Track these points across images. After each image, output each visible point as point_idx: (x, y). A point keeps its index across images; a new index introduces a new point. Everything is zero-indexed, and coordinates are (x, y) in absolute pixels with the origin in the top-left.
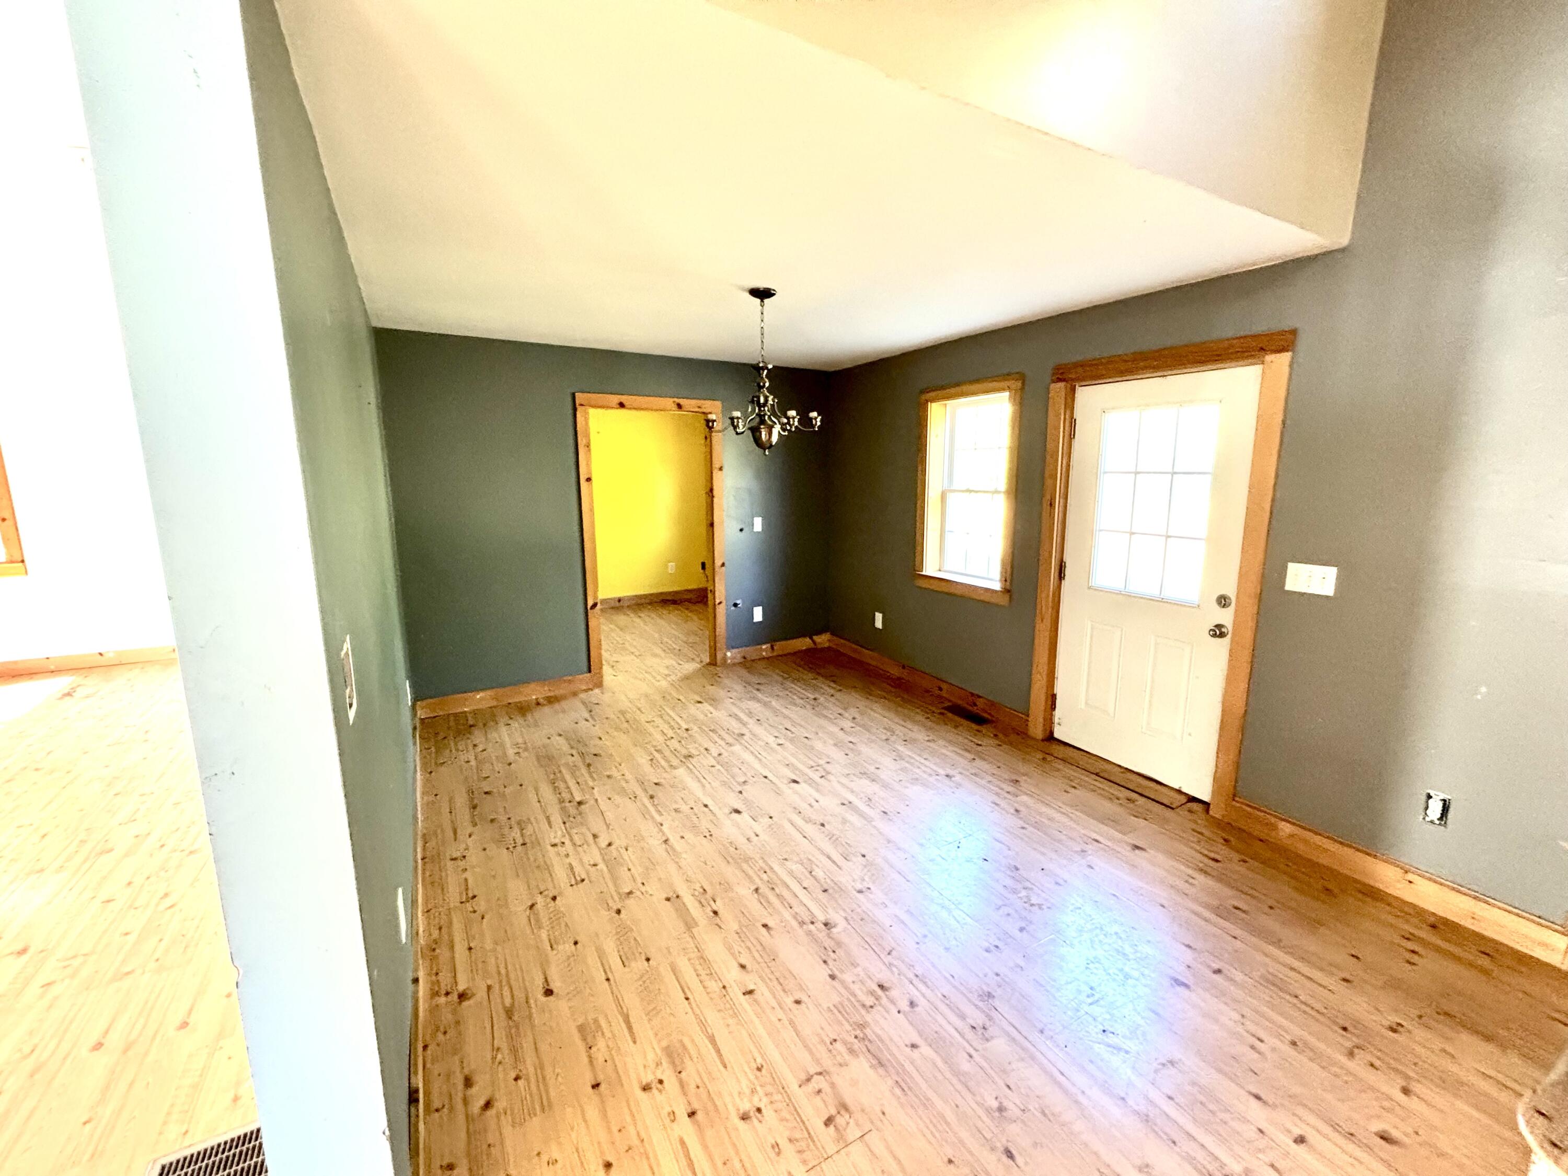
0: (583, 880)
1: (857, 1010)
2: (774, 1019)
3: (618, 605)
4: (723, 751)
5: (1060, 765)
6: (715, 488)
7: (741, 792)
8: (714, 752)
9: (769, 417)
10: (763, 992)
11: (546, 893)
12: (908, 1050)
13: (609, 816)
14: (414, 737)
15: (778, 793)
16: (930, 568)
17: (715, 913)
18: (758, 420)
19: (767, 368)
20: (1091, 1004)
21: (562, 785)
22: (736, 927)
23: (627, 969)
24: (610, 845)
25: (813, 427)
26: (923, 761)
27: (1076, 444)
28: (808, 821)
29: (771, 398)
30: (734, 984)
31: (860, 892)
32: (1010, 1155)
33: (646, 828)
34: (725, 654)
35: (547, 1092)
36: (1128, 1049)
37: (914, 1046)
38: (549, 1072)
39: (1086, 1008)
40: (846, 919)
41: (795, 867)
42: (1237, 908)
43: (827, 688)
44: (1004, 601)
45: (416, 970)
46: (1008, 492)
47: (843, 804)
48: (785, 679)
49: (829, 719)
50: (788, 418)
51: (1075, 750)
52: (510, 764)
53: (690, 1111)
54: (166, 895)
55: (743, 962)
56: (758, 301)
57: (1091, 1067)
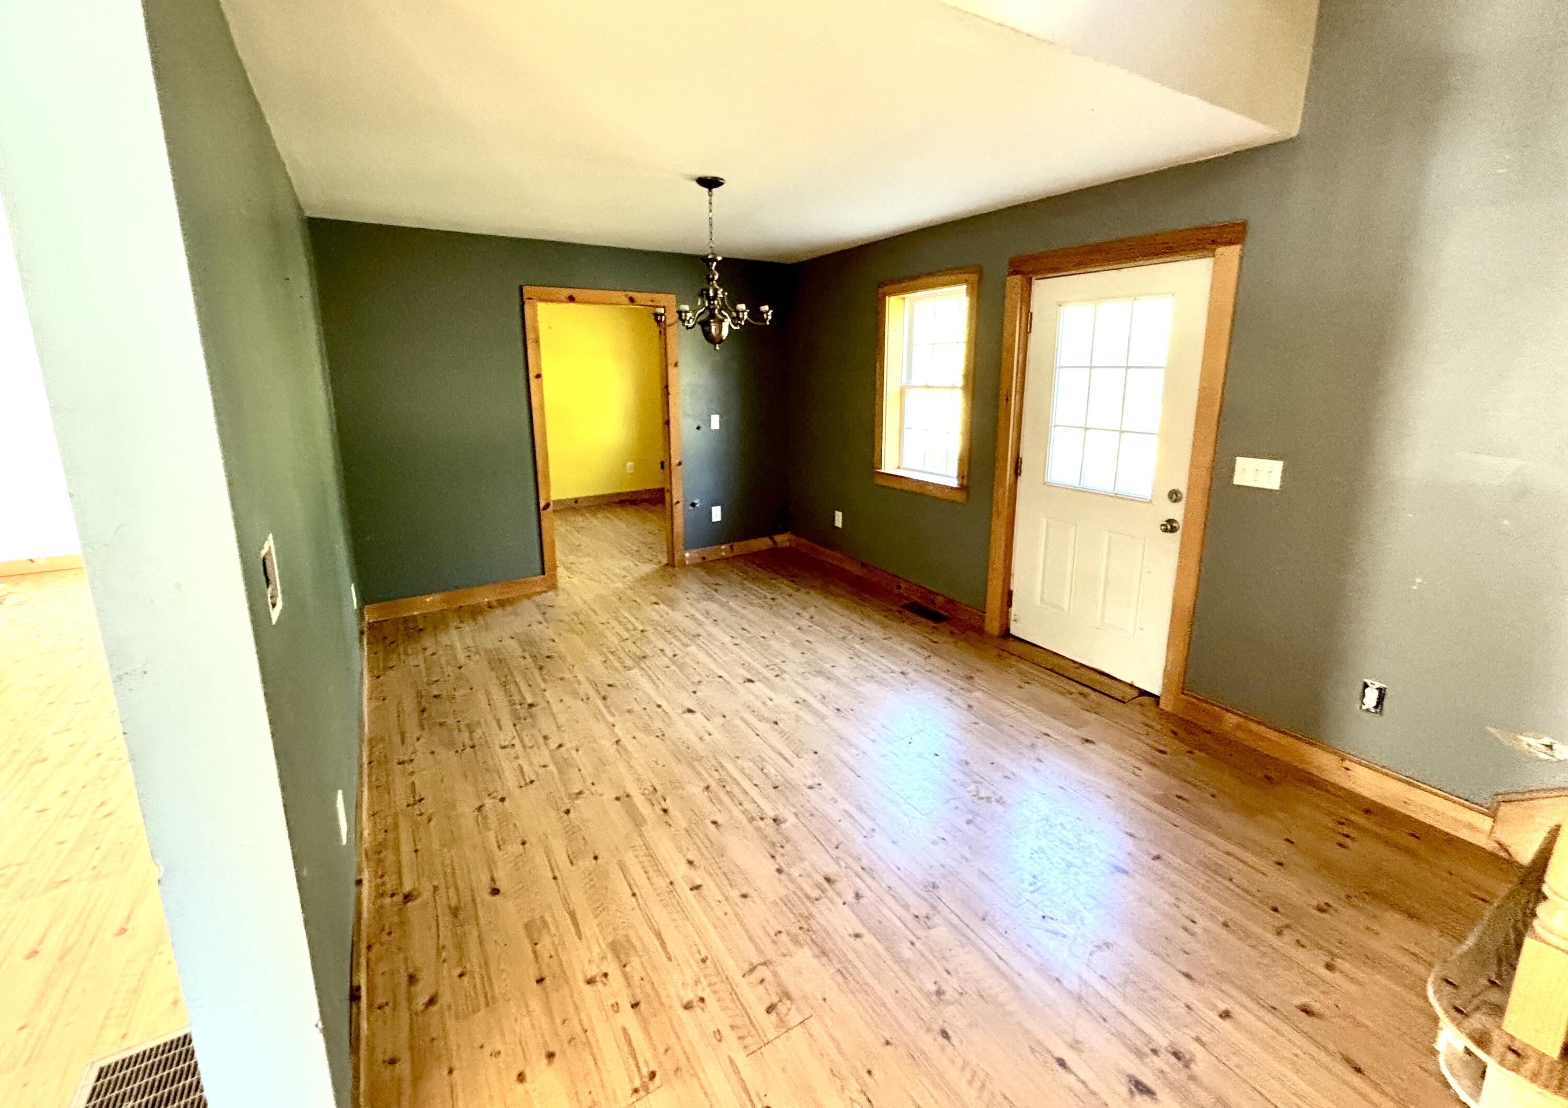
0: (532, 782)
1: (804, 903)
2: (721, 914)
3: (575, 506)
4: (678, 652)
5: (1013, 661)
6: (670, 384)
7: (695, 692)
8: (670, 653)
9: (720, 311)
10: (711, 889)
11: (495, 794)
12: (852, 940)
13: (562, 719)
14: (361, 641)
15: (734, 692)
16: (889, 466)
17: (665, 811)
18: (708, 313)
19: (716, 260)
20: (1033, 892)
21: (512, 687)
22: (684, 824)
23: (574, 868)
24: (560, 746)
25: (765, 320)
26: (879, 659)
27: (1032, 337)
28: (762, 719)
29: (720, 292)
30: (682, 881)
31: (811, 788)
32: (945, 1034)
33: (599, 729)
34: (684, 556)
35: (492, 990)
36: (1065, 932)
37: (857, 936)
38: (493, 968)
39: (1028, 896)
40: (796, 815)
41: (747, 765)
42: (1179, 797)
43: (785, 586)
44: (960, 497)
45: (360, 871)
46: (965, 388)
47: (797, 702)
48: (745, 579)
49: (787, 619)
50: (737, 312)
51: (1031, 647)
52: (460, 668)
53: (633, 1002)
54: (103, 804)
55: (691, 857)
56: (706, 190)
57: (1030, 952)
